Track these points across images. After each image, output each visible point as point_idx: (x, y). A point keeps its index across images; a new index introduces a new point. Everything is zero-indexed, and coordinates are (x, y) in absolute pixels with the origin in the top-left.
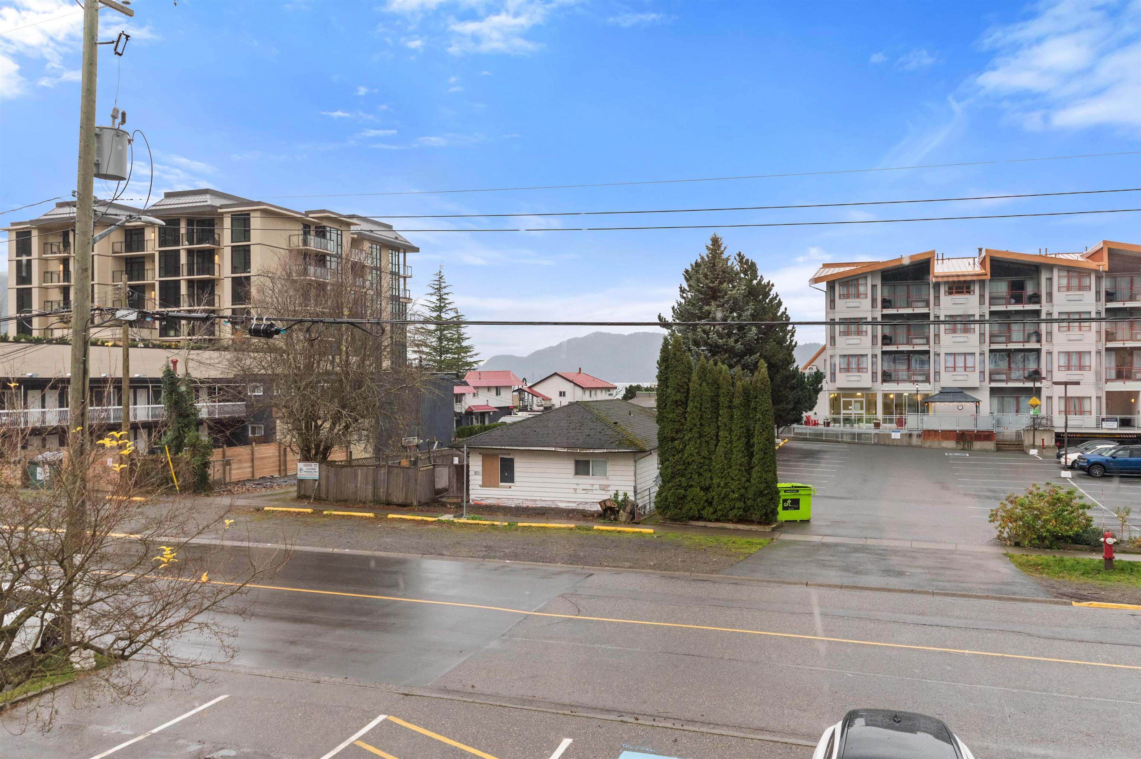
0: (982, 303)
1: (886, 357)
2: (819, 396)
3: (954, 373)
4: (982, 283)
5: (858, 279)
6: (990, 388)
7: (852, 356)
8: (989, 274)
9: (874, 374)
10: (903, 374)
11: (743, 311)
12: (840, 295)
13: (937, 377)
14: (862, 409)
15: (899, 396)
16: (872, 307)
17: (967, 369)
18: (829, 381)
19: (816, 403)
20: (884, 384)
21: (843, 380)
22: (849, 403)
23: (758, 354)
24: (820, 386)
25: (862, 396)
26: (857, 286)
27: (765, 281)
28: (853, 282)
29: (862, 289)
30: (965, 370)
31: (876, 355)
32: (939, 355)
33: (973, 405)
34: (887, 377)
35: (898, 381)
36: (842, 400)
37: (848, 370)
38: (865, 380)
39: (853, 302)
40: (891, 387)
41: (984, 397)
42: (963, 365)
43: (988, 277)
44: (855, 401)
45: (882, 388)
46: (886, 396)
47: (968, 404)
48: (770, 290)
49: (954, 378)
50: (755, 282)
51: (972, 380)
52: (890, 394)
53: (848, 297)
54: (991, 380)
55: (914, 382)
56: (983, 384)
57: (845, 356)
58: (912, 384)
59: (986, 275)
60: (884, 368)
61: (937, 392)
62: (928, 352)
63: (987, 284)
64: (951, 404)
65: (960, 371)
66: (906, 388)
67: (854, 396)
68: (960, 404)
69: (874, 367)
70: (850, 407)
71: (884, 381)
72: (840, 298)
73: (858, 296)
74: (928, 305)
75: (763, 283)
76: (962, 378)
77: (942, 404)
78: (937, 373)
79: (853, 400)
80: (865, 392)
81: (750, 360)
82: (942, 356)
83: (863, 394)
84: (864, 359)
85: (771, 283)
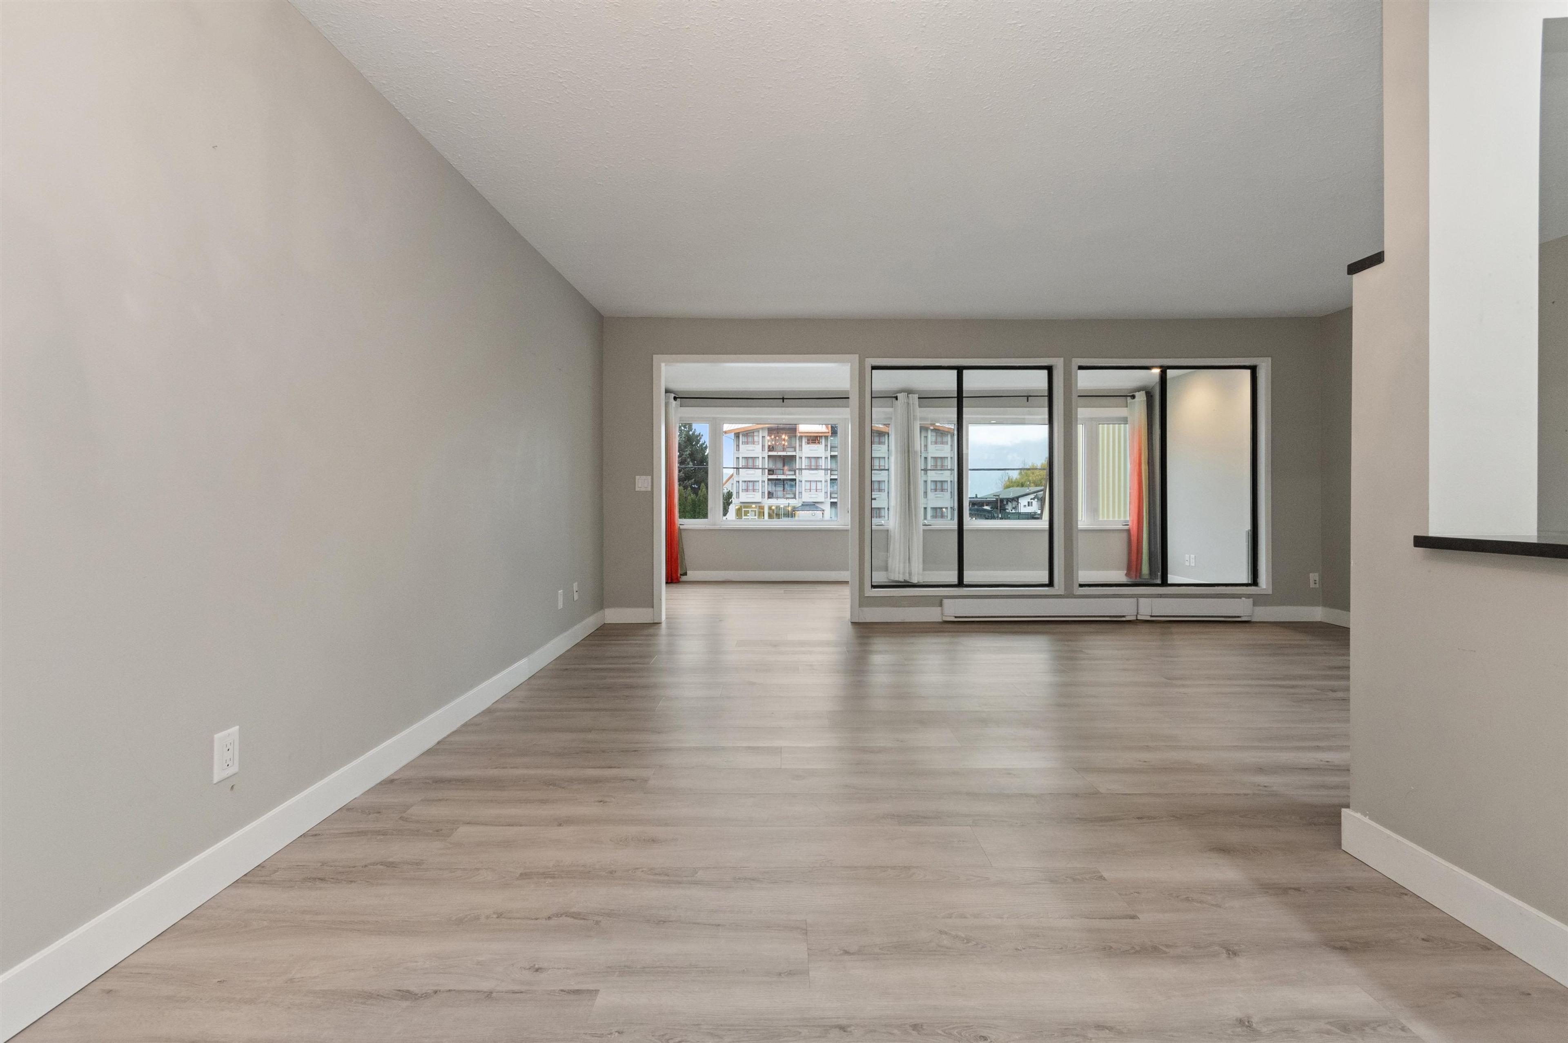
0: (826, 450)
1: (770, 482)
2: (730, 507)
3: (810, 493)
4: (826, 437)
5: (753, 432)
6: (831, 502)
7: (749, 481)
8: (830, 432)
9: (763, 493)
10: (780, 494)
11: (684, 451)
12: (742, 442)
13: (800, 495)
14: (755, 515)
15: (778, 507)
16: (762, 451)
17: (818, 491)
18: (735, 498)
19: (728, 512)
20: (769, 499)
21: (744, 497)
22: (748, 512)
23: (693, 480)
24: (730, 500)
25: (756, 508)
26: (753, 436)
27: (697, 433)
28: (751, 434)
29: (756, 438)
30: (816, 491)
31: (764, 481)
32: (801, 481)
33: (820, 513)
34: (770, 495)
35: (777, 498)
36: (743, 509)
37: (747, 490)
38: (757, 497)
39: (750, 447)
40: (773, 502)
41: (827, 507)
42: (815, 488)
43: (830, 434)
44: (751, 511)
45: (768, 503)
46: (770, 508)
47: (818, 512)
48: (700, 438)
49: (810, 496)
50: (691, 433)
51: (820, 497)
52: (772, 506)
53: (748, 444)
54: (831, 497)
55: (787, 498)
56: (826, 499)
57: (745, 481)
58: (785, 500)
59: (829, 433)
60: (769, 490)
61: (800, 505)
62: (795, 480)
63: (829, 437)
64: (808, 512)
65: (813, 491)
66: (782, 503)
67: (751, 507)
68: (813, 512)
69: (763, 489)
70: (748, 515)
71: (769, 498)
72: (742, 444)
73: (753, 443)
74: (795, 451)
75: (696, 434)
76: (815, 496)
77: (803, 512)
78: (800, 493)
79: (750, 510)
80: (758, 505)
81: (688, 484)
82: (803, 482)
83: (756, 506)
84: (757, 483)
85: (701, 434)
